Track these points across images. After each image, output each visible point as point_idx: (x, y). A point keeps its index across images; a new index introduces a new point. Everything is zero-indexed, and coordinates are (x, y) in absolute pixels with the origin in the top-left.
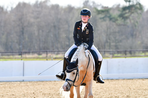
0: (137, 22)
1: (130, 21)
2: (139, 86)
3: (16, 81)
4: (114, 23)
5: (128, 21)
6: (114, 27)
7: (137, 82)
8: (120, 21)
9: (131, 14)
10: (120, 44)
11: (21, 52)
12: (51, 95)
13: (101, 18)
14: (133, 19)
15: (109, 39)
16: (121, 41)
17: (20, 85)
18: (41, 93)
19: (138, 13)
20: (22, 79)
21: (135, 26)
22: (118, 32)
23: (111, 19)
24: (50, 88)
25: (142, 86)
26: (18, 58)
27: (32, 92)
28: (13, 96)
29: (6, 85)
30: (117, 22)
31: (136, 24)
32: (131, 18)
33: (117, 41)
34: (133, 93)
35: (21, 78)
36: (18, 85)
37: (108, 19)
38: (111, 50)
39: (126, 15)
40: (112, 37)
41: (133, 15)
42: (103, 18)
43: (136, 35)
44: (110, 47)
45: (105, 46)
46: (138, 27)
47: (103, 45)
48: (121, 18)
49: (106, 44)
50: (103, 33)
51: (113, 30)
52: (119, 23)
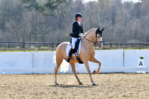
0: (65, 12)
1: (58, 11)
4: (41, 13)
6: (41, 18)
8: (47, 11)
10: (47, 35)
13: (26, 7)
14: (61, 9)
15: (35, 30)
16: (47, 33)
19: (66, 3)
21: (64, 16)
22: (45, 23)
23: (37, 9)
30: (43, 12)
31: (64, 14)
32: (59, 7)
33: (43, 33)
37: (34, 9)
38: (37, 42)
39: (54, 4)
40: (38, 28)
41: (60, 4)
42: (29, 7)
43: (64, 26)
44: (36, 39)
45: (30, 37)
46: (66, 18)
47: (28, 37)
48: (48, 8)
49: (32, 35)
50: (28, 24)
51: (39, 21)
52: (45, 13)
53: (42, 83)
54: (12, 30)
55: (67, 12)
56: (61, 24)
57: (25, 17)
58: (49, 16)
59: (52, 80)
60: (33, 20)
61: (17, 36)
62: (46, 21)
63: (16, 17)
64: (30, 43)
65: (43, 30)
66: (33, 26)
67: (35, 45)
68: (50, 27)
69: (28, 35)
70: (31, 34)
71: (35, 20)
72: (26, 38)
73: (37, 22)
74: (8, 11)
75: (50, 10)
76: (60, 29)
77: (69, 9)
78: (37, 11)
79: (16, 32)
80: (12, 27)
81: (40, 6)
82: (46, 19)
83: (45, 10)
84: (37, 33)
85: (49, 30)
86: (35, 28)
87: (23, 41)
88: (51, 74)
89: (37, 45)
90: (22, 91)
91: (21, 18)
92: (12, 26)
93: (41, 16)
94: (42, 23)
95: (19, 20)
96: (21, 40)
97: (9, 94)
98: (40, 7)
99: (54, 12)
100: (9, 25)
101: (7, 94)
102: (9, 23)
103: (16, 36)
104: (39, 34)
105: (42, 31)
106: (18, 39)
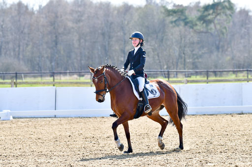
0: (225, 28)
1: (215, 26)
2: (226, 126)
3: (44, 118)
4: (191, 30)
5: (212, 26)
6: (191, 36)
7: (223, 119)
8: (200, 26)
9: (216, 16)
10: (200, 60)
11: (54, 73)
12: (96, 140)
13: (172, 22)
14: (219, 24)
15: (184, 53)
16: (201, 56)
17: (51, 123)
18: (82, 137)
19: (226, 15)
20: (53, 115)
21: (223, 34)
22: (198, 43)
23: (186, 24)
24: (94, 129)
25: (230, 125)
26: (48, 83)
27: (68, 134)
28: (39, 140)
29: (30, 123)
30: (195, 28)
31: (224, 31)
32: (216, 22)
33: (195, 57)
34: (217, 137)
35: (53, 112)
36: (48, 122)
37: (182, 23)
38: (186, 70)
39: (210, 17)
40: (188, 50)
41: (218, 17)
42: (175, 21)
43: (223, 47)
44: (185, 65)
45: (177, 63)
46: (227, 35)
47: (174, 63)
48: (202, 22)
49: (180, 60)
50: (175, 44)
51: (189, 40)
52: (198, 29)
53: (193, 129)
54: (152, 53)
55: (229, 28)
56: (219, 44)
57: (170, 34)
58: (203, 34)
59: (205, 124)
60: (181, 39)
61: (160, 62)
62: (198, 40)
63: (157, 36)
64: (176, 72)
65: (194, 52)
66: (180, 47)
67: (184, 73)
68: (205, 49)
69: (175, 60)
70: (178, 59)
71: (183, 39)
72: (171, 64)
73: (186, 41)
74: (147, 27)
75: (204, 25)
76: (218, 51)
77: (231, 24)
78: (186, 27)
79: (158, 56)
80: (152, 49)
81: (190, 19)
82: (198, 38)
83: (196, 25)
84: (186, 57)
85: (202, 53)
86: (184, 50)
87: (167, 68)
88: (205, 115)
89: (187, 73)
91: (165, 37)
92: (153, 47)
93: (192, 34)
94: (193, 43)
95: (162, 40)
96: (165, 67)
97: (147, 145)
98: (190, 21)
99: (209, 28)
100: (149, 47)
101: (144, 145)
102: (149, 44)
103: (158, 61)
104: (189, 58)
105: (194, 55)
106: (160, 65)
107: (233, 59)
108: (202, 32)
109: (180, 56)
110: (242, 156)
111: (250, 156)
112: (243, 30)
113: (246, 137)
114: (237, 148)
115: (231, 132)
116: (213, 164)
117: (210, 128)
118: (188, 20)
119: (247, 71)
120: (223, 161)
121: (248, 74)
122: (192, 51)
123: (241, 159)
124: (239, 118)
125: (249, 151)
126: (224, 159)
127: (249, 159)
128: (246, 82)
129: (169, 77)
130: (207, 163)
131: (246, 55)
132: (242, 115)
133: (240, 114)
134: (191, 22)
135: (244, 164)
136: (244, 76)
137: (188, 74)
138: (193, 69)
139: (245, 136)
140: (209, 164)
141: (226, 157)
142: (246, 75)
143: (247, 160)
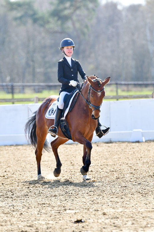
0: (87, 27)
1: (73, 24)
4: (42, 29)
5: (69, 24)
8: (54, 24)
9: (75, 10)
13: (16, 19)
14: (79, 21)
15: (33, 61)
19: (88, 9)
21: (84, 34)
22: (51, 47)
23: (35, 21)
30: (47, 26)
31: (85, 30)
32: (75, 18)
33: (47, 65)
37: (30, 21)
38: (36, 84)
39: (66, 12)
40: (38, 57)
41: (78, 12)
42: (20, 18)
43: (84, 51)
45: (24, 73)
46: (89, 36)
47: (19, 73)
48: (56, 18)
49: (27, 70)
51: (40, 42)
52: (51, 28)
55: (91, 26)
58: (58, 34)
60: (29, 41)
62: (52, 43)
64: (23, 86)
66: (28, 52)
67: (32, 88)
71: (31, 42)
72: (16, 75)
73: (35, 44)
75: (59, 22)
77: (94, 21)
78: (36, 25)
82: (52, 40)
83: (48, 22)
84: (36, 65)
86: (33, 57)
89: (37, 87)
90: (8, 180)
91: (7, 39)
93: (43, 34)
94: (44, 47)
95: (3, 42)
96: (8, 78)
98: (40, 17)
99: (65, 26)
104: (40, 67)
105: (46, 63)
106: (1, 77)
107: (97, 68)
108: (56, 32)
109: (28, 65)
110: (111, 199)
111: (122, 200)
112: (111, 29)
113: (116, 175)
114: (104, 188)
115: (96, 167)
116: (74, 211)
117: (69, 162)
118: (37, 16)
119: (117, 84)
120: (87, 207)
121: (117, 88)
122: (44, 58)
123: (110, 204)
124: (107, 147)
125: (120, 194)
126: (88, 204)
127: (120, 204)
128: (115, 101)
129: (13, 93)
130: (65, 210)
131: (114, 62)
132: (110, 145)
133: (107, 143)
134: (42, 18)
135: (113, 210)
136: (112, 91)
137: (39, 89)
138: (45, 81)
139: (114, 173)
140: (68, 211)
141: (91, 202)
142: (115, 89)
143: (117, 205)
